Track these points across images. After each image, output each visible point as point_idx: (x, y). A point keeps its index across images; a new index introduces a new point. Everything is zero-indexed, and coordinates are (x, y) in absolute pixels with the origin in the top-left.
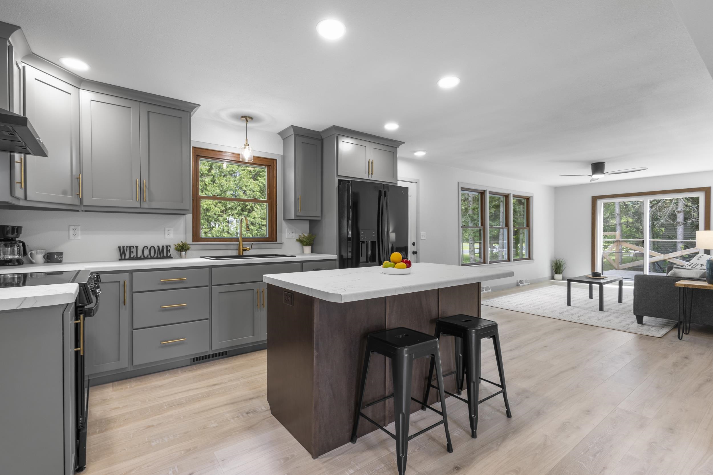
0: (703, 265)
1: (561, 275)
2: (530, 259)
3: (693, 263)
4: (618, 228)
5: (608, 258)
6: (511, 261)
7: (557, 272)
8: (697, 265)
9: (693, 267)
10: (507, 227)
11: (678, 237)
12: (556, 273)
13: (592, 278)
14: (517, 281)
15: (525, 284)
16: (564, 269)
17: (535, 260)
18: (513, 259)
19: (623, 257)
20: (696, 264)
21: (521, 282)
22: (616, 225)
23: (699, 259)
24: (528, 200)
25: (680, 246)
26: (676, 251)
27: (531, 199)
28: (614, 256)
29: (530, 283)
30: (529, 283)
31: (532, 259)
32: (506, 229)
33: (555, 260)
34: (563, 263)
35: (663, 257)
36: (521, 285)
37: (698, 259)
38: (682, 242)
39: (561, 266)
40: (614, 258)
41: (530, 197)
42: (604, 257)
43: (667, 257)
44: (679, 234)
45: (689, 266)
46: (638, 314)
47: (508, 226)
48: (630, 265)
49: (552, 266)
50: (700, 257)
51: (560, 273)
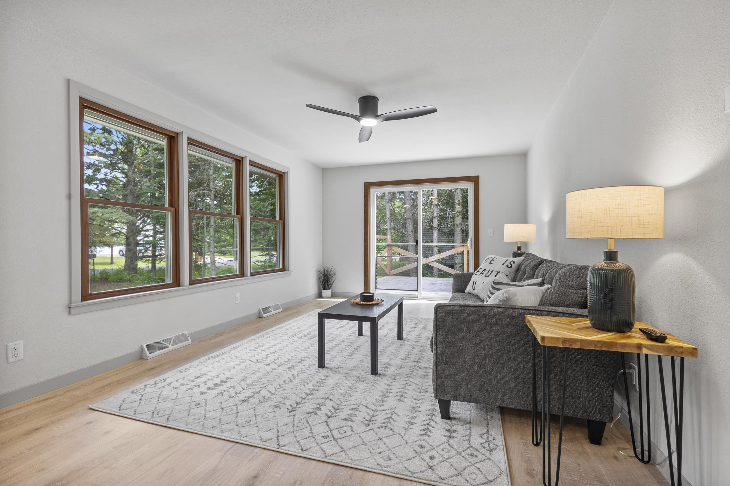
0: (499, 272)
1: (330, 291)
2: (285, 270)
3: (485, 270)
4: (389, 231)
5: (381, 264)
6: (247, 277)
7: (325, 286)
8: (492, 272)
9: (487, 275)
10: (239, 216)
11: (433, 242)
12: (324, 289)
13: (360, 305)
14: (259, 309)
15: (273, 312)
16: (334, 281)
17: (292, 271)
18: (251, 273)
19: (393, 262)
20: (490, 270)
21: (266, 310)
22: (387, 229)
23: (492, 263)
24: (282, 176)
25: (436, 250)
26: (432, 256)
27: (286, 175)
28: (385, 261)
29: (283, 310)
30: (281, 310)
31: (288, 271)
32: (237, 219)
33: (322, 270)
34: (332, 273)
35: (425, 261)
36: (265, 315)
37: (490, 263)
38: (437, 246)
39: (329, 279)
40: (385, 263)
41: (284, 173)
42: (377, 263)
43: (428, 261)
44: (435, 238)
45: (481, 273)
46: (442, 398)
47: (241, 213)
48: (400, 270)
49: (319, 278)
50: (492, 260)
51: (329, 288)
